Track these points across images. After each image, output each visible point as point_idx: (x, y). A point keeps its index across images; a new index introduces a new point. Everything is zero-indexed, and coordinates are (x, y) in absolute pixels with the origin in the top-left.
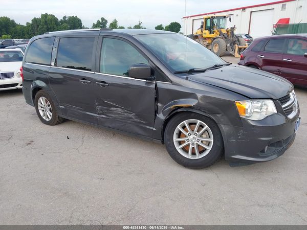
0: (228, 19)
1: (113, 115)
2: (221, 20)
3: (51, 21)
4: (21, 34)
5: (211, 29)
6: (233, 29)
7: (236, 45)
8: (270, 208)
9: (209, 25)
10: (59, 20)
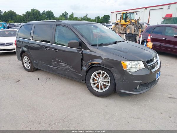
0: (135, 14)
1: (61, 67)
2: (132, 14)
3: (36, 13)
4: (20, 20)
5: (125, 19)
6: (138, 20)
7: (140, 29)
8: (139, 120)
9: (124, 17)
10: (41, 13)
